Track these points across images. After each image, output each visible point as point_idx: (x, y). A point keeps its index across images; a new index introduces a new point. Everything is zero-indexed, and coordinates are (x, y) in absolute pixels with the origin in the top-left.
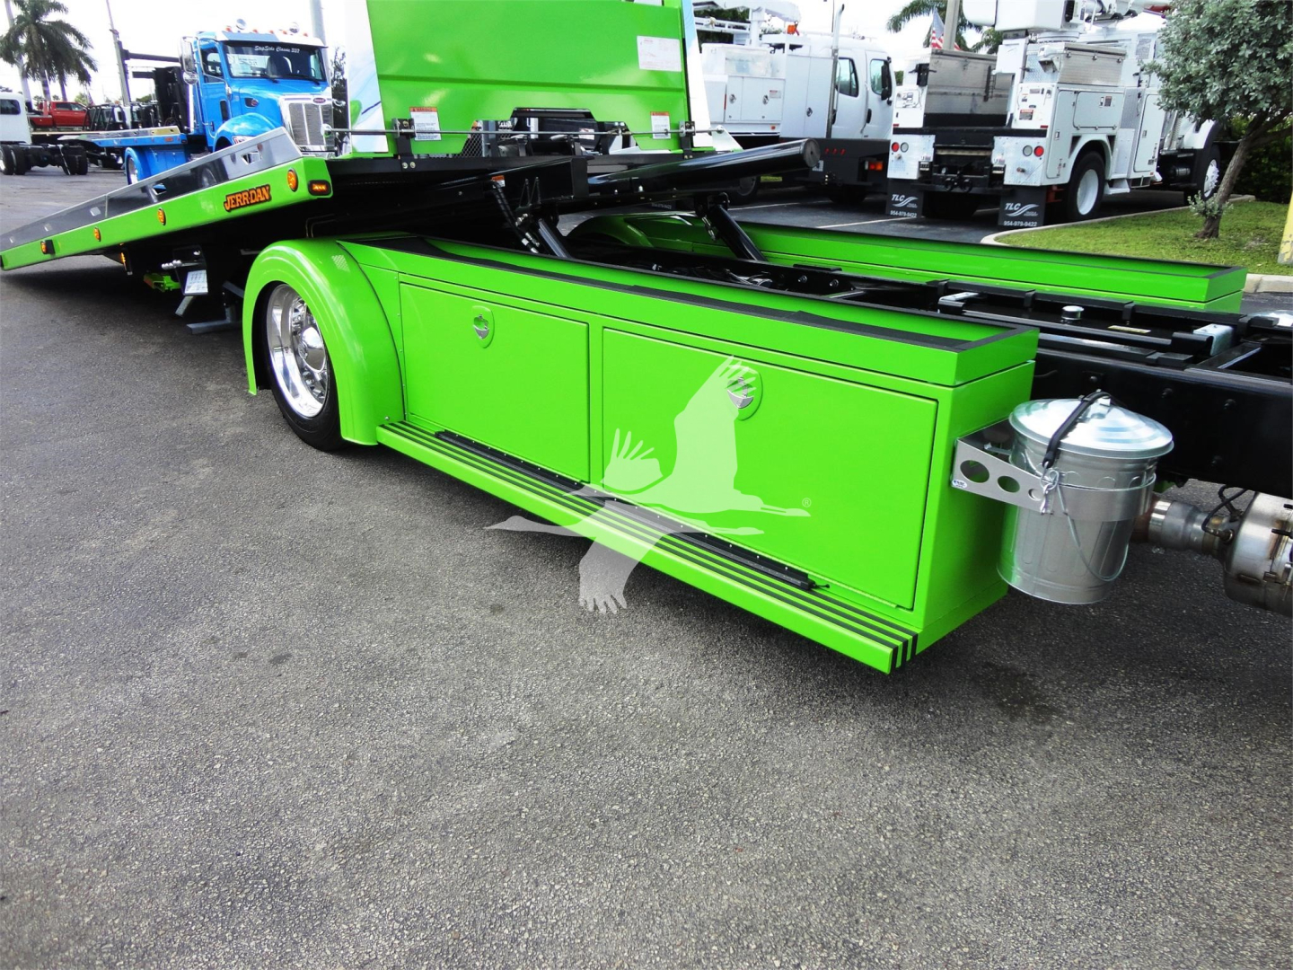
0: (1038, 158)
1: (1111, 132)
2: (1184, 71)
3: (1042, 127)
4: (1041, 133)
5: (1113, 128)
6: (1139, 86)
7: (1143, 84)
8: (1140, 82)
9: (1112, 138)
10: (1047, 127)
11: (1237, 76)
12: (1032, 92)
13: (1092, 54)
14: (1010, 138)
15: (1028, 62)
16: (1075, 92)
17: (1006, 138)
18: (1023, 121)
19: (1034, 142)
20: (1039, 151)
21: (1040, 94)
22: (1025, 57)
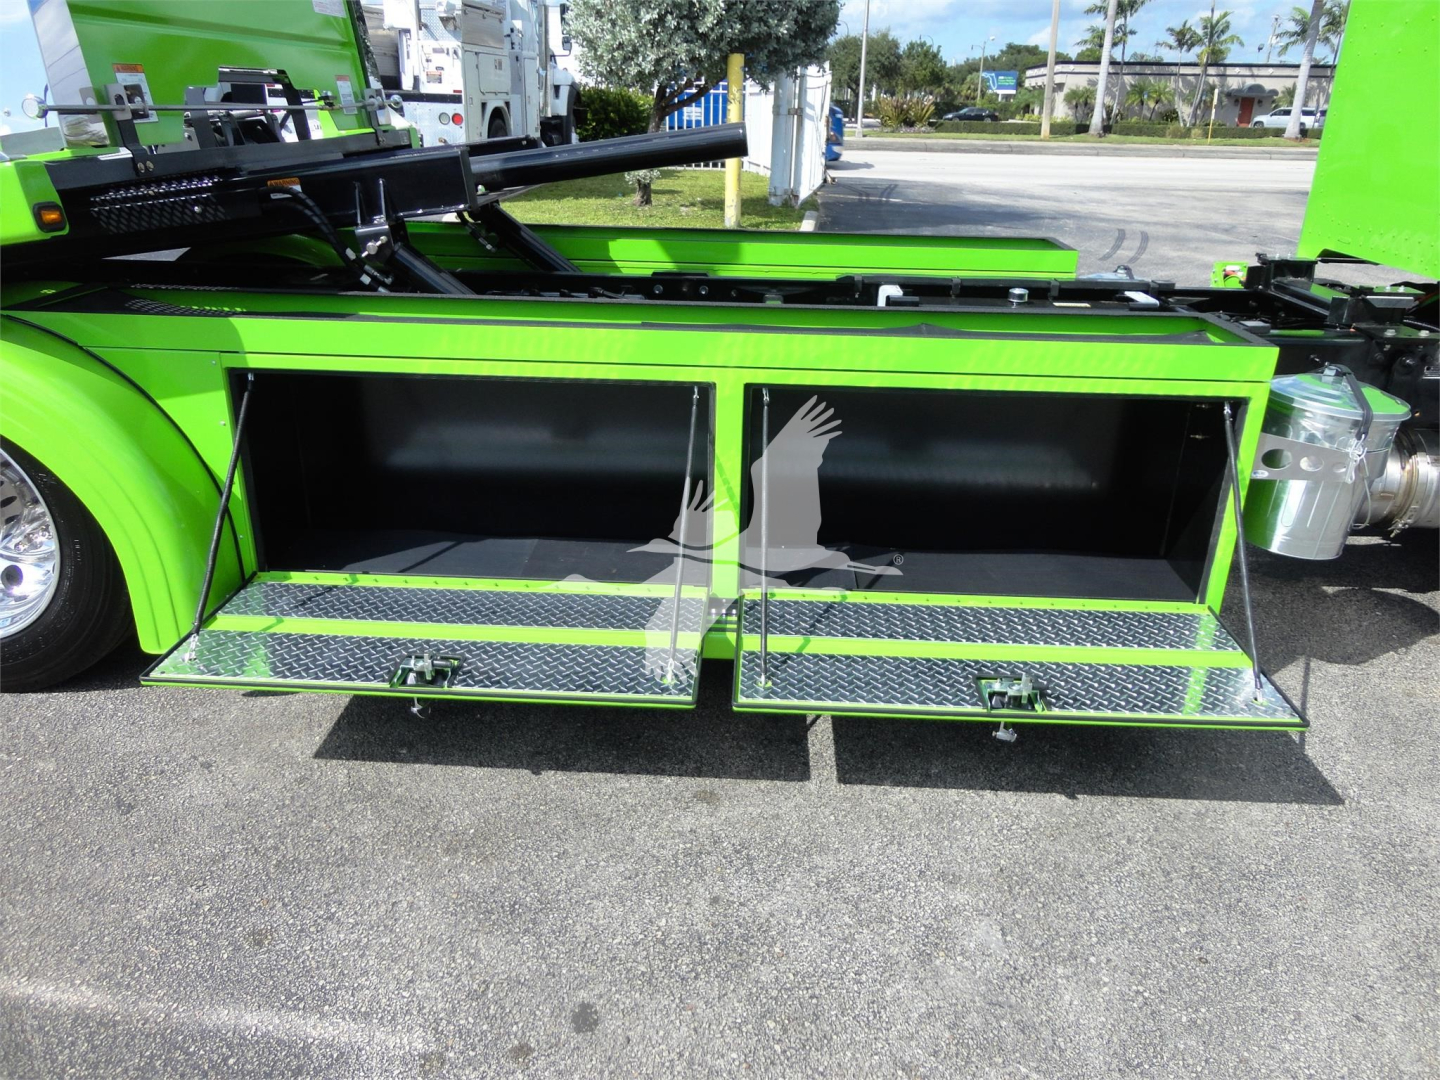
0: (458, 127)
1: (507, 98)
2: (615, 38)
3: (455, 91)
4: (455, 99)
5: (507, 93)
6: (513, 48)
7: (516, 47)
8: (512, 44)
9: (507, 104)
10: (460, 91)
11: (665, 46)
12: (435, 51)
13: (481, 12)
14: (421, 104)
15: (422, 17)
16: (476, 53)
17: (416, 103)
18: (431, 84)
19: (451, 109)
20: (457, 119)
21: (444, 55)
22: (419, 12)
